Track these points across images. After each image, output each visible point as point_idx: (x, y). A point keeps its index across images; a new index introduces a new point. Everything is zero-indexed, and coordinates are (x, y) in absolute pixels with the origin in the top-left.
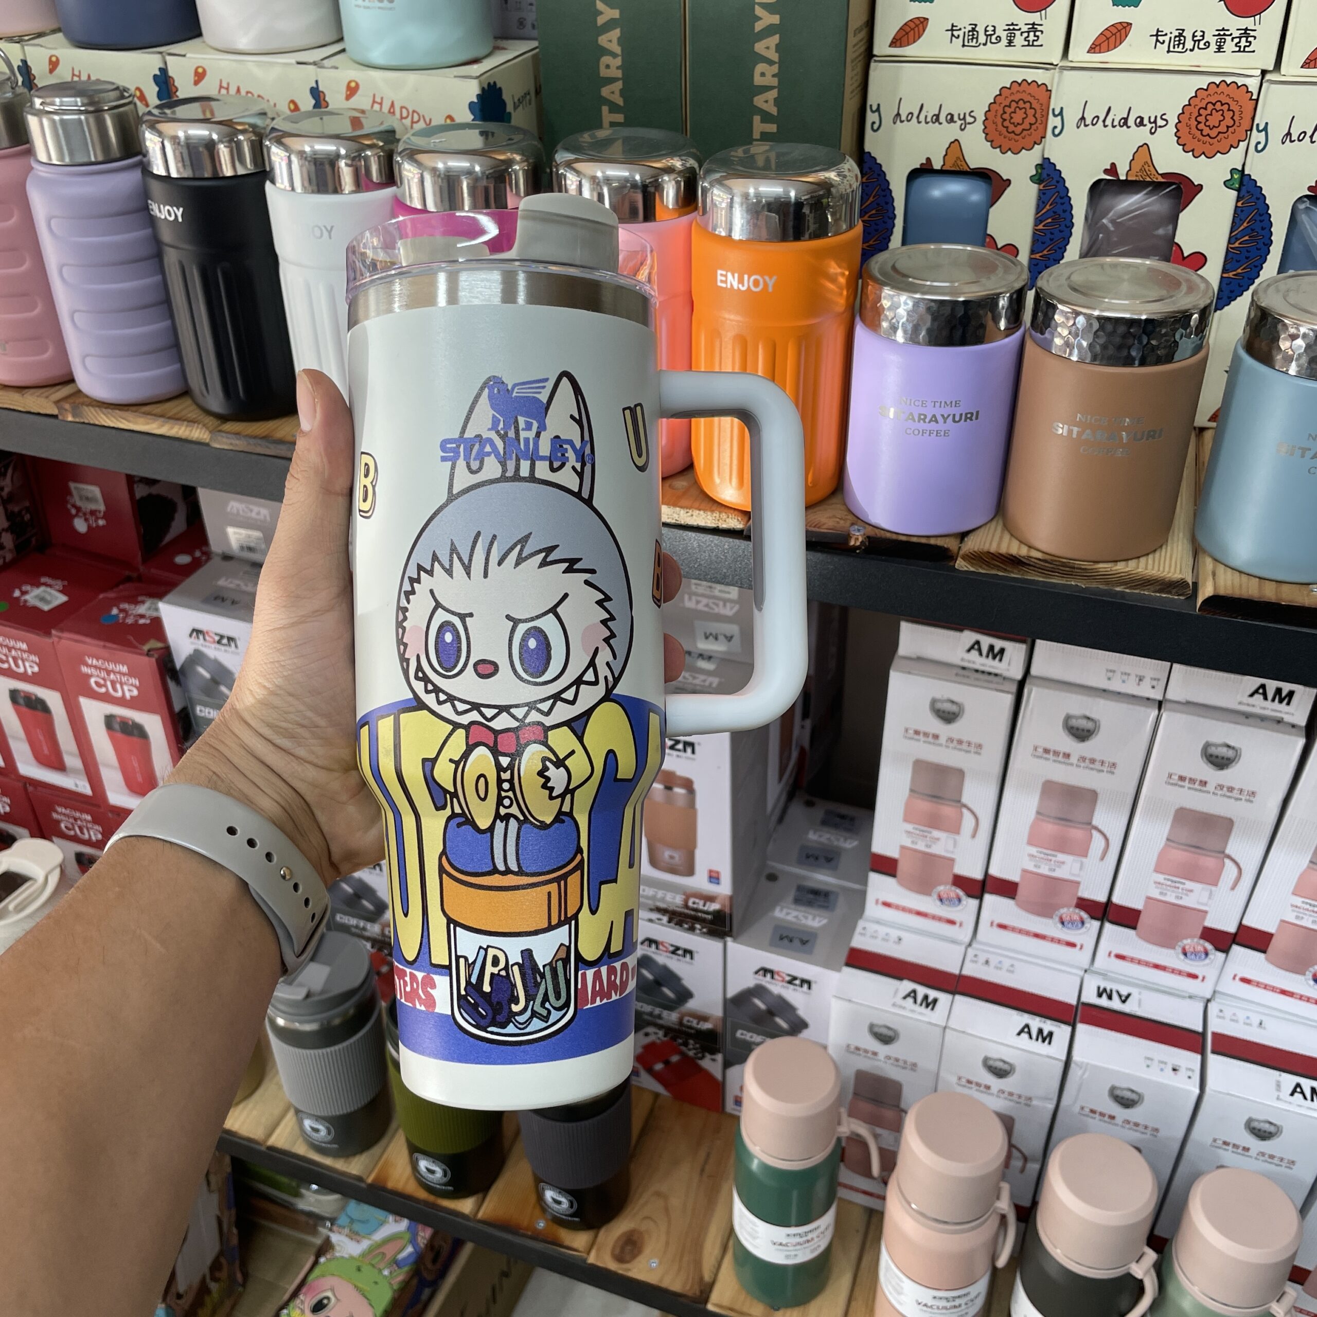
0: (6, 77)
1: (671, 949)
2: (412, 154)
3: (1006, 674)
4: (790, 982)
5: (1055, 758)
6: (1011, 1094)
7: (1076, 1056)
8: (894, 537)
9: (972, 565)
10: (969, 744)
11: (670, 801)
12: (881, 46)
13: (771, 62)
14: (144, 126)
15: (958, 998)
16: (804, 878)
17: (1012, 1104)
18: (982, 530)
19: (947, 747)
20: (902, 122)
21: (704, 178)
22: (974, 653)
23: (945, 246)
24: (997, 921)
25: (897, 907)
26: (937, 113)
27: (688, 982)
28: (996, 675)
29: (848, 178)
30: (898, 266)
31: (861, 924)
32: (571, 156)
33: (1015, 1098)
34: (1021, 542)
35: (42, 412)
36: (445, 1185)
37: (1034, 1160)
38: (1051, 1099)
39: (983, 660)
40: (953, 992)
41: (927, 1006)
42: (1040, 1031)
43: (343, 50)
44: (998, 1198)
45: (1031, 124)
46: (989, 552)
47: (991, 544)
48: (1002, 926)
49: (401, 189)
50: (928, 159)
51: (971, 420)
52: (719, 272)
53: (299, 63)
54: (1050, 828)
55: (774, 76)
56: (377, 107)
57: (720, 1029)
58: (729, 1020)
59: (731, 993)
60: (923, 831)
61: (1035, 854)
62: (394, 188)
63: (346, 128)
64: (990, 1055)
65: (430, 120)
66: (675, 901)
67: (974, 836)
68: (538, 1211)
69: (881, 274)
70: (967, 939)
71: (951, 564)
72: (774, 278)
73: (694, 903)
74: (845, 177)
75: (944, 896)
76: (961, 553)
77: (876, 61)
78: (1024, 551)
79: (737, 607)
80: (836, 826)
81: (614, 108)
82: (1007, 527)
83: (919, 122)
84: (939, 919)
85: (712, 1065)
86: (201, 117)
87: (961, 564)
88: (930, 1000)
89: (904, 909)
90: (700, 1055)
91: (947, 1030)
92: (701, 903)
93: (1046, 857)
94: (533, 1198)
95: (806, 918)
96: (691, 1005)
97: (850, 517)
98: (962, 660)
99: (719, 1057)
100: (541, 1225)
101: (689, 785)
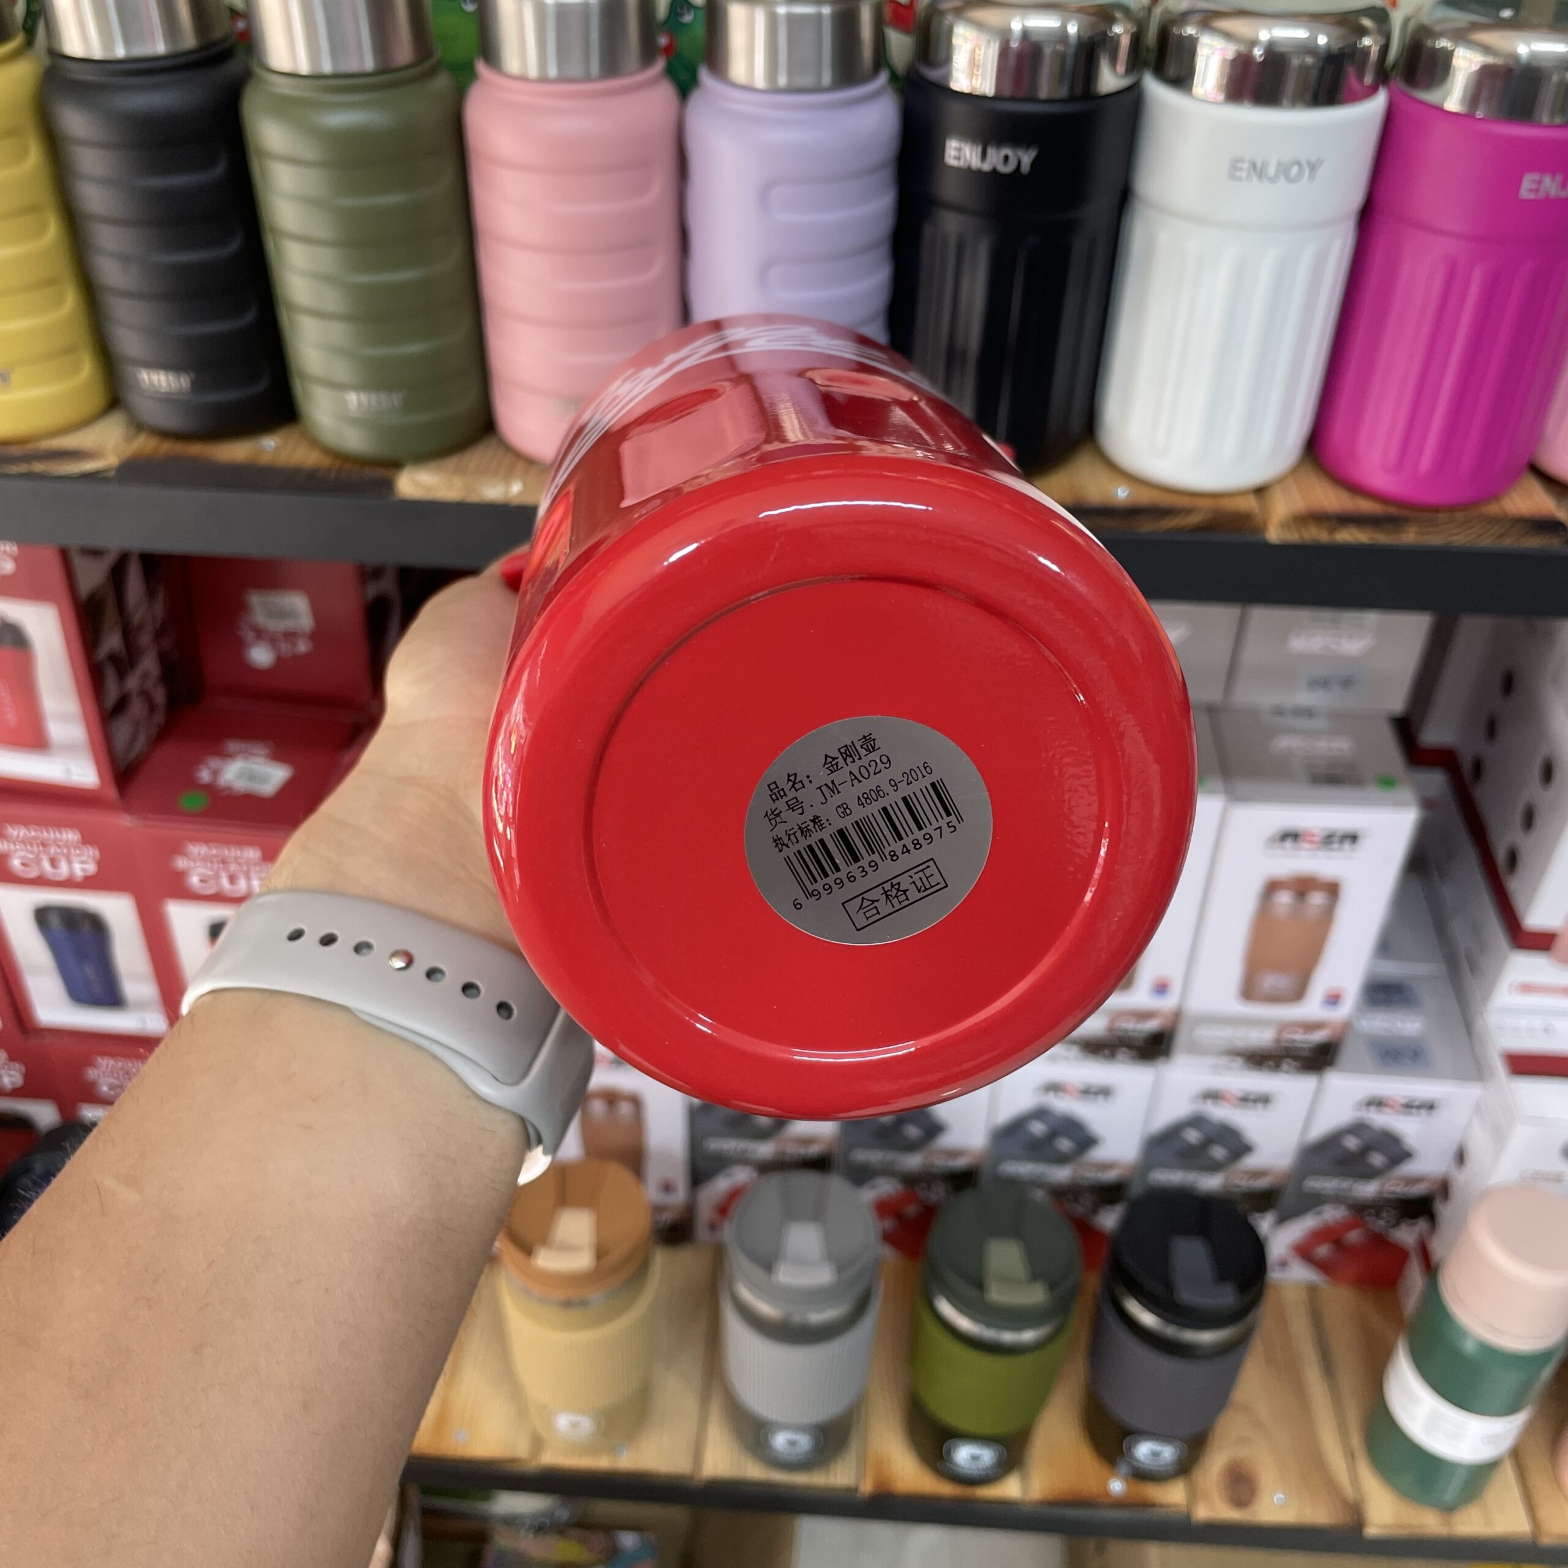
11: (1298, 913)
25: (1544, 990)
27: (1250, 1135)
57: (1280, 1185)
66: (1263, 1038)
73: (1292, 1035)
89: (1555, 991)
92: (1302, 1033)
95: (1394, 1023)
99: (1275, 1214)
100: (1116, 1486)
101: (1333, 890)
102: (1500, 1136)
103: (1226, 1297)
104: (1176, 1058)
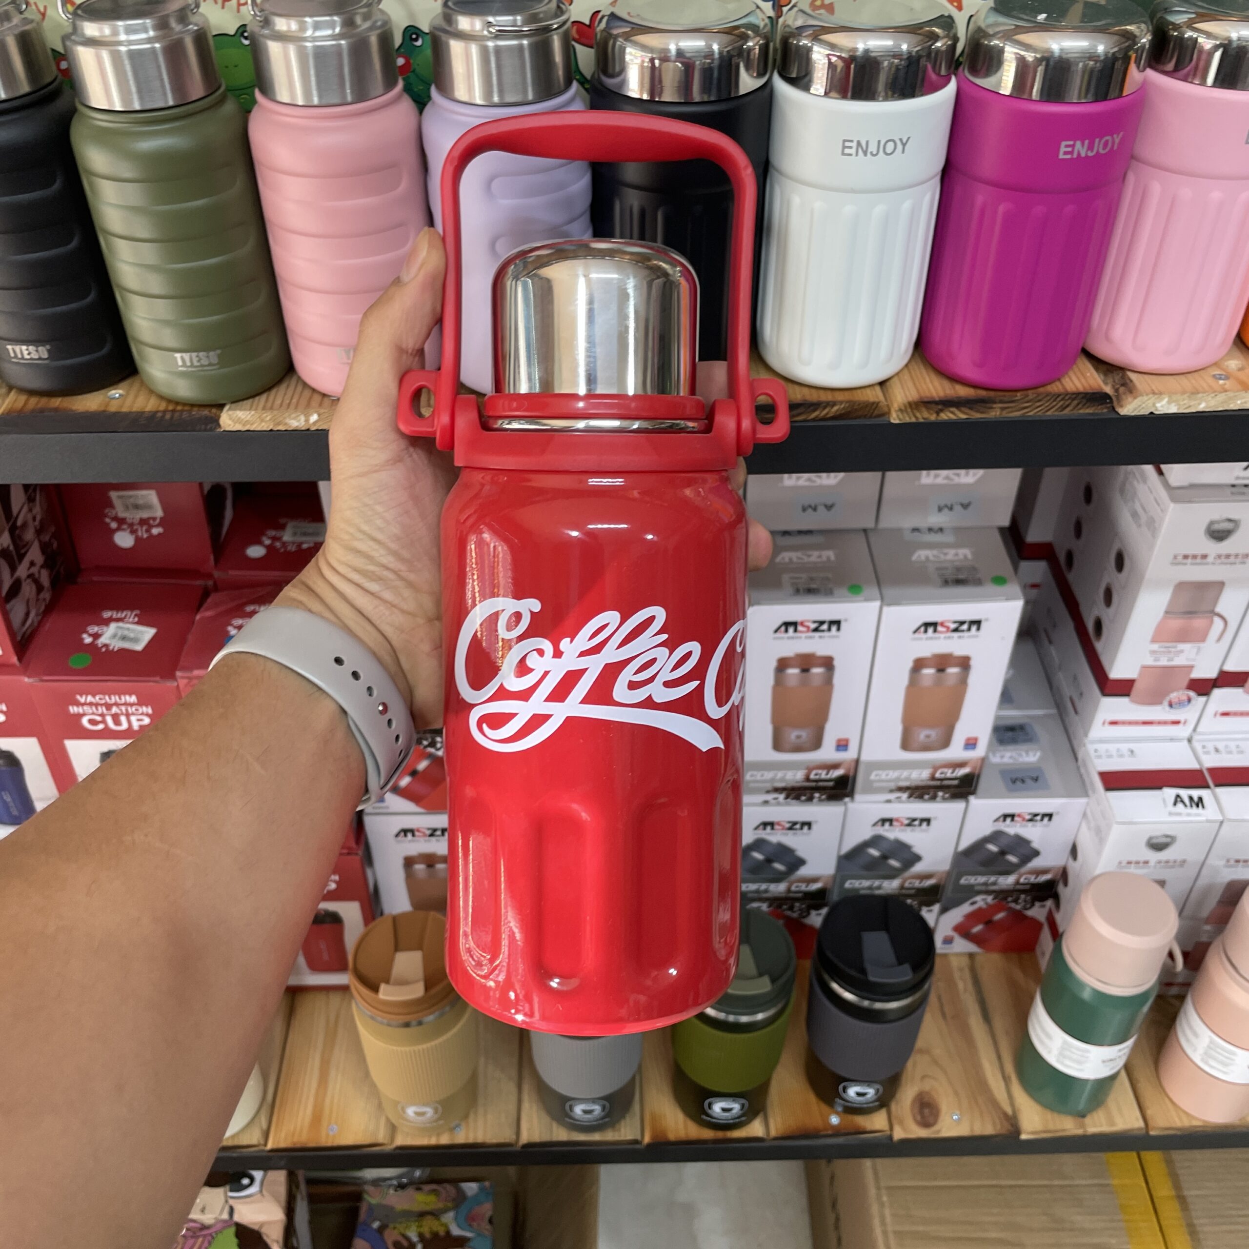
10: (1237, 556)
11: (940, 683)
15: (1218, 790)
19: (1213, 564)
24: (1221, 710)
25: (1124, 723)
27: (918, 848)
31: (1091, 748)
40: (1209, 786)
41: (1198, 806)
48: (1225, 714)
57: (943, 882)
58: (956, 870)
59: (961, 846)
60: (1169, 647)
66: (921, 776)
67: (1219, 639)
68: (824, 1106)
70: (1188, 735)
73: (942, 773)
75: (1175, 700)
85: (929, 914)
88: (1196, 799)
89: (1132, 723)
91: (1224, 823)
92: (950, 771)
96: (917, 868)
99: (936, 908)
100: (835, 1120)
101: (964, 663)
102: (1100, 835)
103: (905, 975)
104: (858, 797)
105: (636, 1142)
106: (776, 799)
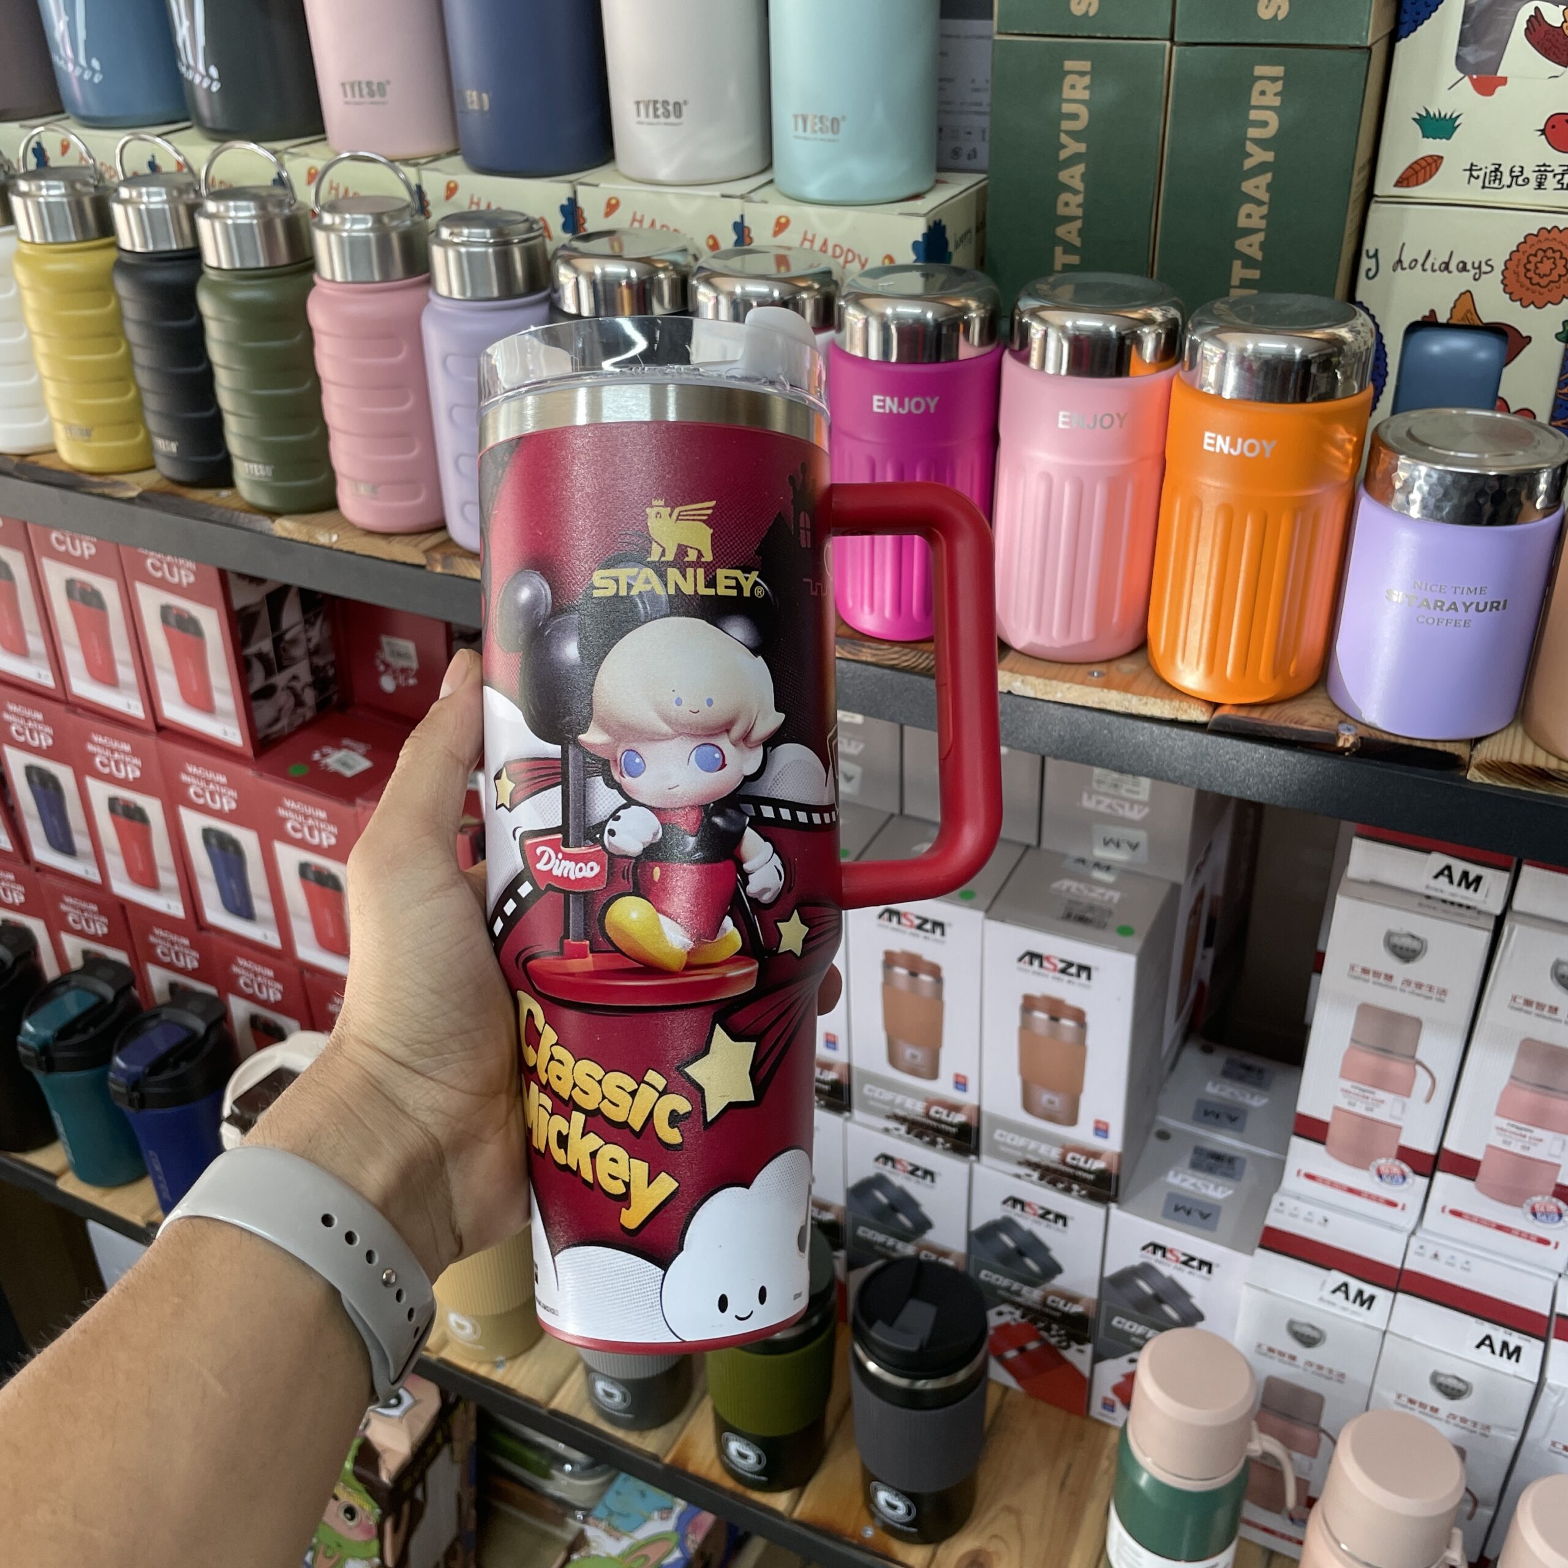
0: (404, 204)
1: (1041, 1212)
2: (857, 299)
3: (1482, 907)
4: (1185, 1263)
5: (1538, 1012)
6: (1464, 1420)
7: (1551, 1378)
8: (1393, 739)
9: (1489, 776)
10: (1431, 988)
11: (1054, 1034)
12: (1384, 185)
13: (1259, 203)
14: (559, 262)
15: (1400, 1296)
16: (1201, 1138)
17: (1465, 1432)
18: (1498, 736)
19: (1403, 991)
20: (1403, 269)
21: (1194, 331)
22: (1444, 880)
23: (1470, 412)
24: (1449, 1207)
25: (1324, 1181)
26: (1446, 260)
27: (1056, 1254)
28: (1468, 907)
29: (1363, 334)
30: (1413, 432)
31: (1277, 1199)
32: (1034, 304)
33: (1469, 1425)
34: (1548, 752)
35: (409, 560)
36: (759, 1473)
37: (1487, 1504)
38: (1515, 1430)
39: (1454, 888)
40: (1395, 1291)
41: (1362, 1304)
42: (1505, 1345)
43: (771, 182)
44: (1448, 1547)
45: (1560, 276)
46: (1510, 763)
47: (1511, 754)
48: (1456, 1213)
49: (842, 333)
50: (1433, 312)
51: (1497, 608)
52: (1207, 434)
53: (723, 196)
54: (1526, 1096)
55: (1262, 218)
56: (807, 244)
57: (1092, 1314)
58: (1104, 1304)
59: (1108, 1273)
60: (1364, 1091)
61: (1505, 1127)
62: (831, 334)
63: (771, 269)
64: (1441, 1370)
65: (866, 260)
66: (1050, 1154)
67: (1428, 1100)
68: (865, 1514)
69: (1397, 442)
70: (1410, 1226)
71: (1462, 774)
72: (1274, 443)
73: (1073, 1159)
74: (1359, 333)
76: (1473, 762)
77: (1377, 202)
78: (1553, 764)
79: (1146, 810)
80: (1240, 1079)
81: (1069, 248)
82: (1527, 733)
83: (1424, 270)
84: (1377, 1199)
85: (1079, 1357)
86: (609, 252)
87: (1474, 775)
88: (1366, 1296)
89: (1332, 1184)
90: (1064, 1344)
91: (1388, 1336)
92: (1083, 1159)
93: (1518, 1132)
94: (859, 1500)
95: (1207, 1187)
96: (1059, 1282)
97: (1337, 714)
98: (1427, 887)
99: (1088, 1348)
100: (869, 1533)
101: (1079, 1017)
104: (984, 1158)
105: (655, 1458)
106: (897, 1129)
